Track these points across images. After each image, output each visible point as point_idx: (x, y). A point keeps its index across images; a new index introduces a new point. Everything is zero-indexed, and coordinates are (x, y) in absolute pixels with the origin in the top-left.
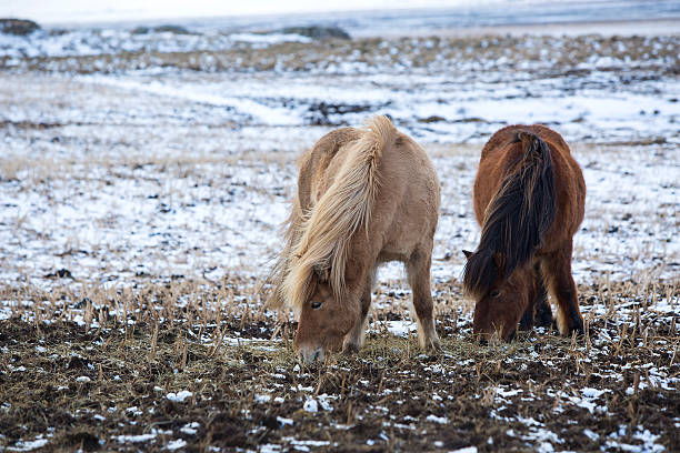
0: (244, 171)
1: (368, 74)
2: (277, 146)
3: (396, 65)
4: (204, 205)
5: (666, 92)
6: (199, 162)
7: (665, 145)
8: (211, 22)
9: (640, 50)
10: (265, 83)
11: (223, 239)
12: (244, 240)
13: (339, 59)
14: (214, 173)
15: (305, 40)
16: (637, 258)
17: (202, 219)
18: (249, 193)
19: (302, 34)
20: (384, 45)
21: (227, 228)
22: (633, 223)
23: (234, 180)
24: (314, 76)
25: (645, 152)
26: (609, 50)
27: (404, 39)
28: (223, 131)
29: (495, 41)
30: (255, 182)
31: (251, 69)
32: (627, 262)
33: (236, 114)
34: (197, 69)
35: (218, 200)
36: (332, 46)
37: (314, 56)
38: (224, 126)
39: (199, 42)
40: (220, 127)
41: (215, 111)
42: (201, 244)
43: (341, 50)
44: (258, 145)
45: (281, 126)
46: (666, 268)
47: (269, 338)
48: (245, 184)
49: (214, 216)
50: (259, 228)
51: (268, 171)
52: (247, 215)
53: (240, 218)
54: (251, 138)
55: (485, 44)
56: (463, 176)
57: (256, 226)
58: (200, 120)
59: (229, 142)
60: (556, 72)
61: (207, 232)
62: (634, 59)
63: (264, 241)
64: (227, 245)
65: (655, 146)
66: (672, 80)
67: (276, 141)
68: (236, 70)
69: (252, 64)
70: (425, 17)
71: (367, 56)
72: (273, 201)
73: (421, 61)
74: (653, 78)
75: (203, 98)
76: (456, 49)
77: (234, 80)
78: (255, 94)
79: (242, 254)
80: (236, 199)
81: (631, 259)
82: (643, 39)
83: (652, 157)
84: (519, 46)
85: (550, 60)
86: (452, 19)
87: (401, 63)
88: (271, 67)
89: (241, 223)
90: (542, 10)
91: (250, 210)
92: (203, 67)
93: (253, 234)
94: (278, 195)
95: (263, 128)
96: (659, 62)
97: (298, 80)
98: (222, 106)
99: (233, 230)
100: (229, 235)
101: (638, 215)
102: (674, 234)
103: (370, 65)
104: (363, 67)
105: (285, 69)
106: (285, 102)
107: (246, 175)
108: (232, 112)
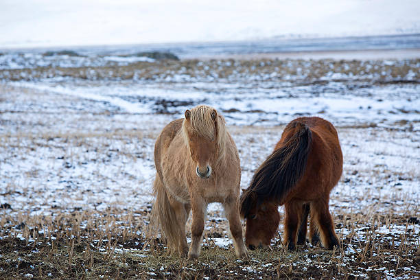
0: (117, 142)
1: (191, 82)
2: (136, 127)
3: (208, 77)
4: (92, 163)
5: (375, 95)
6: (89, 136)
7: (376, 128)
8: (92, 48)
9: (358, 69)
10: (128, 87)
11: (105, 184)
12: (118, 186)
13: (173, 72)
14: (98, 143)
15: (151, 60)
16: (363, 199)
17: (92, 172)
18: (120, 156)
19: (149, 57)
20: (201, 64)
21: (107, 178)
22: (359, 177)
23: (111, 148)
24: (158, 83)
25: (364, 132)
26: (339, 69)
27: (212, 61)
28: (102, 117)
29: (269, 63)
30: (124, 149)
31: (118, 78)
32: (357, 201)
33: (110, 106)
34: (85, 78)
35: (101, 160)
36: (168, 65)
37: (157, 71)
38: (103, 113)
39: (86, 62)
40: (100, 114)
41: (96, 104)
42: (91, 188)
43: (174, 67)
44: (124, 126)
45: (139, 114)
46: (382, 205)
47: (141, 249)
48: (118, 150)
49: (99, 170)
50: (127, 178)
51: (132, 142)
52: (119, 170)
53: (115, 172)
54: (119, 122)
55: (263, 64)
56: (253, 146)
57: (125, 177)
58: (87, 110)
59: (106, 123)
60: (307, 82)
61: (94, 180)
62: (355, 74)
63: (130, 186)
64: (108, 188)
65: (371, 129)
66: (378, 88)
67: (135, 123)
68: (110, 79)
69: (119, 74)
70: (224, 47)
71: (190, 71)
72: (135, 161)
73: (223, 74)
74: (367, 87)
75: (89, 96)
76: (245, 67)
77: (108, 85)
78: (121, 94)
79: (118, 194)
80: (113, 160)
81: (359, 199)
82: (360, 62)
83: (369, 136)
84: (283, 66)
85: (303, 74)
86: (241, 48)
87: (211, 75)
88: (131, 77)
89: (116, 175)
90: (296, 43)
91: (121, 167)
92: (89, 77)
93: (124, 182)
94: (139, 157)
95: (126, 115)
96: (370, 76)
97: (148, 86)
98: (101, 102)
99: (111, 179)
100: (109, 182)
101: (362, 171)
102: (384, 184)
103: (192, 76)
104: (188, 78)
105: (139, 79)
107: (118, 145)
108: (107, 105)
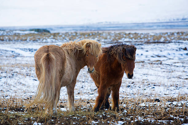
0: (17, 69)
1: (56, 42)
2: (27, 63)
3: (64, 40)
4: (4, 78)
5: (144, 49)
6: (3, 66)
7: (144, 63)
9: (137, 37)
10: (24, 44)
11: (10, 88)
12: (16, 88)
13: (47, 38)
14: (7, 69)
15: (36, 33)
16: (136, 94)
17: (4, 82)
18: (18, 75)
19: (35, 31)
20: (61, 34)
21: (11, 85)
22: (134, 84)
23: (14, 71)
24: (39, 42)
25: (138, 65)
26: (128, 37)
27: (66, 33)
28: (11, 58)
29: (94, 34)
30: (20, 72)
31: (20, 40)
32: (133, 95)
33: (15, 53)
34: (3, 40)
35: (9, 77)
36: (45, 34)
37: (39, 37)
38: (11, 57)
39: (4, 33)
40: (9, 57)
41: (8, 52)
42: (3, 89)
43: (47, 35)
44: (21, 62)
45: (29, 57)
46: (144, 97)
47: (23, 112)
48: (17, 72)
49: (7, 81)
50: (21, 85)
51: (24, 69)
52: (17, 81)
53: (15, 82)
54: (19, 60)
55: (91, 34)
56: (84, 71)
57: (20, 84)
58: (3, 55)
59: (12, 61)
60: (112, 42)
61: (5, 86)
62: (135, 39)
63: (23, 89)
64: (11, 90)
65: (141, 63)
66: (146, 45)
67: (27, 61)
68: (15, 41)
69: (20, 39)
71: (55, 37)
72: (26, 77)
73: (72, 39)
74: (141, 44)
75: (4, 48)
76: (82, 36)
77: (14, 43)
78: (20, 47)
79: (16, 92)
80: (14, 77)
81: (134, 94)
82: (138, 34)
83: (140, 66)
84: (101, 35)
85: (110, 39)
87: (65, 39)
88: (26, 40)
89: (16, 84)
91: (18, 80)
92: (5, 40)
93: (20, 87)
94: (27, 75)
95: (23, 57)
96: (143, 40)
97: (34, 44)
98: (10, 51)
99: (13, 85)
100: (12, 87)
101: (136, 82)
102: (147, 88)
103: (56, 40)
104: (54, 40)
105: (30, 41)
106: (30, 50)
107: (17, 70)
108: (13, 53)
